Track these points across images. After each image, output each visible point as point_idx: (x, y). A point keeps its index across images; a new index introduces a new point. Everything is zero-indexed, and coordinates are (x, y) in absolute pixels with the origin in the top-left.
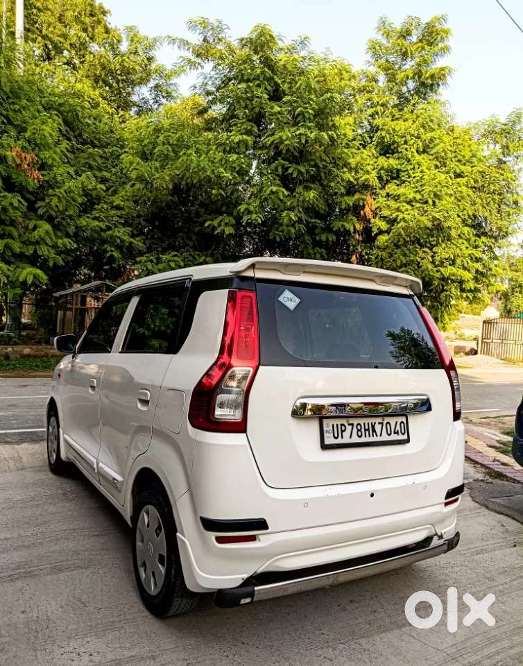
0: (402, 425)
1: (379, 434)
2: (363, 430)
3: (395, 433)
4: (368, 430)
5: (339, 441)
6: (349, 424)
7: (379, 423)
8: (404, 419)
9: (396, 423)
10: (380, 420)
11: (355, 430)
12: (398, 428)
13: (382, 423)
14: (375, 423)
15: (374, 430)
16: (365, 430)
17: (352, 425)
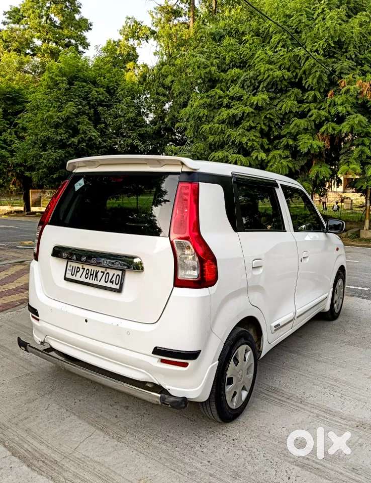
0: (118, 277)
1: (99, 280)
2: (89, 274)
3: (110, 282)
4: (93, 275)
5: (74, 278)
6: (82, 268)
7: (102, 272)
8: (120, 273)
9: (114, 274)
10: (103, 270)
11: (85, 273)
12: (114, 279)
13: (104, 273)
14: (98, 271)
15: (96, 276)
16: (91, 275)
17: (84, 269)
